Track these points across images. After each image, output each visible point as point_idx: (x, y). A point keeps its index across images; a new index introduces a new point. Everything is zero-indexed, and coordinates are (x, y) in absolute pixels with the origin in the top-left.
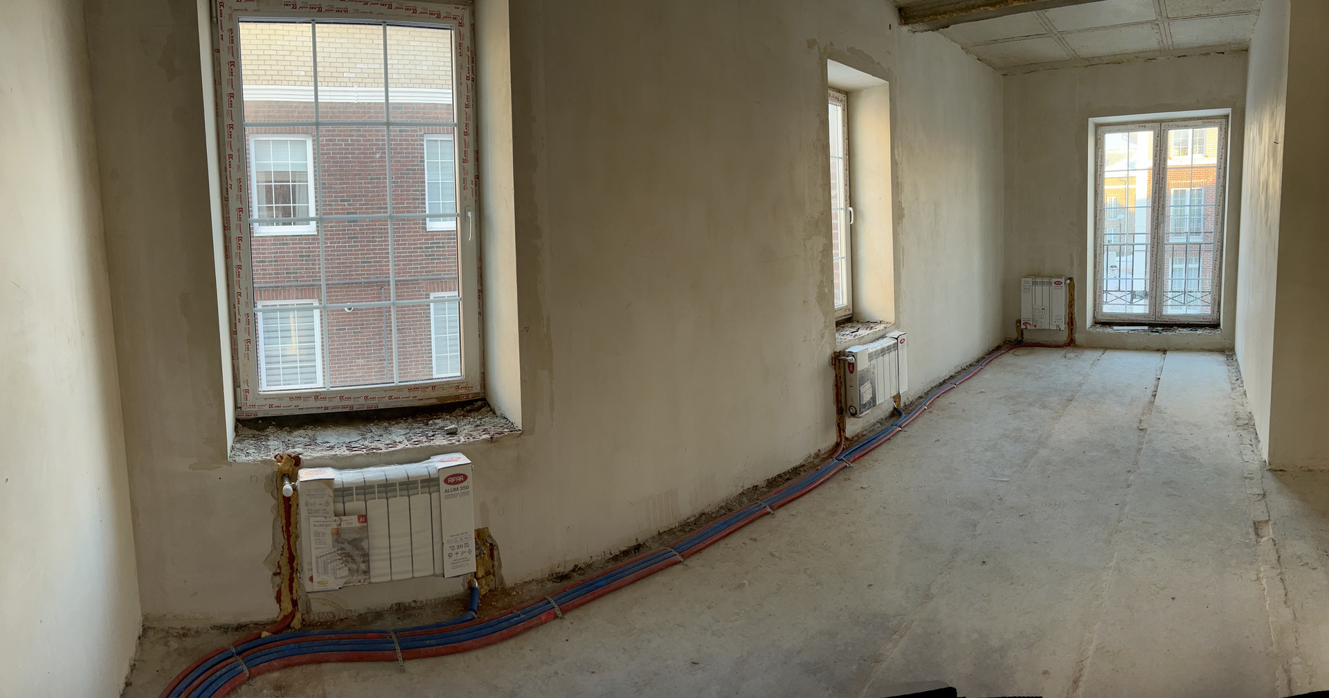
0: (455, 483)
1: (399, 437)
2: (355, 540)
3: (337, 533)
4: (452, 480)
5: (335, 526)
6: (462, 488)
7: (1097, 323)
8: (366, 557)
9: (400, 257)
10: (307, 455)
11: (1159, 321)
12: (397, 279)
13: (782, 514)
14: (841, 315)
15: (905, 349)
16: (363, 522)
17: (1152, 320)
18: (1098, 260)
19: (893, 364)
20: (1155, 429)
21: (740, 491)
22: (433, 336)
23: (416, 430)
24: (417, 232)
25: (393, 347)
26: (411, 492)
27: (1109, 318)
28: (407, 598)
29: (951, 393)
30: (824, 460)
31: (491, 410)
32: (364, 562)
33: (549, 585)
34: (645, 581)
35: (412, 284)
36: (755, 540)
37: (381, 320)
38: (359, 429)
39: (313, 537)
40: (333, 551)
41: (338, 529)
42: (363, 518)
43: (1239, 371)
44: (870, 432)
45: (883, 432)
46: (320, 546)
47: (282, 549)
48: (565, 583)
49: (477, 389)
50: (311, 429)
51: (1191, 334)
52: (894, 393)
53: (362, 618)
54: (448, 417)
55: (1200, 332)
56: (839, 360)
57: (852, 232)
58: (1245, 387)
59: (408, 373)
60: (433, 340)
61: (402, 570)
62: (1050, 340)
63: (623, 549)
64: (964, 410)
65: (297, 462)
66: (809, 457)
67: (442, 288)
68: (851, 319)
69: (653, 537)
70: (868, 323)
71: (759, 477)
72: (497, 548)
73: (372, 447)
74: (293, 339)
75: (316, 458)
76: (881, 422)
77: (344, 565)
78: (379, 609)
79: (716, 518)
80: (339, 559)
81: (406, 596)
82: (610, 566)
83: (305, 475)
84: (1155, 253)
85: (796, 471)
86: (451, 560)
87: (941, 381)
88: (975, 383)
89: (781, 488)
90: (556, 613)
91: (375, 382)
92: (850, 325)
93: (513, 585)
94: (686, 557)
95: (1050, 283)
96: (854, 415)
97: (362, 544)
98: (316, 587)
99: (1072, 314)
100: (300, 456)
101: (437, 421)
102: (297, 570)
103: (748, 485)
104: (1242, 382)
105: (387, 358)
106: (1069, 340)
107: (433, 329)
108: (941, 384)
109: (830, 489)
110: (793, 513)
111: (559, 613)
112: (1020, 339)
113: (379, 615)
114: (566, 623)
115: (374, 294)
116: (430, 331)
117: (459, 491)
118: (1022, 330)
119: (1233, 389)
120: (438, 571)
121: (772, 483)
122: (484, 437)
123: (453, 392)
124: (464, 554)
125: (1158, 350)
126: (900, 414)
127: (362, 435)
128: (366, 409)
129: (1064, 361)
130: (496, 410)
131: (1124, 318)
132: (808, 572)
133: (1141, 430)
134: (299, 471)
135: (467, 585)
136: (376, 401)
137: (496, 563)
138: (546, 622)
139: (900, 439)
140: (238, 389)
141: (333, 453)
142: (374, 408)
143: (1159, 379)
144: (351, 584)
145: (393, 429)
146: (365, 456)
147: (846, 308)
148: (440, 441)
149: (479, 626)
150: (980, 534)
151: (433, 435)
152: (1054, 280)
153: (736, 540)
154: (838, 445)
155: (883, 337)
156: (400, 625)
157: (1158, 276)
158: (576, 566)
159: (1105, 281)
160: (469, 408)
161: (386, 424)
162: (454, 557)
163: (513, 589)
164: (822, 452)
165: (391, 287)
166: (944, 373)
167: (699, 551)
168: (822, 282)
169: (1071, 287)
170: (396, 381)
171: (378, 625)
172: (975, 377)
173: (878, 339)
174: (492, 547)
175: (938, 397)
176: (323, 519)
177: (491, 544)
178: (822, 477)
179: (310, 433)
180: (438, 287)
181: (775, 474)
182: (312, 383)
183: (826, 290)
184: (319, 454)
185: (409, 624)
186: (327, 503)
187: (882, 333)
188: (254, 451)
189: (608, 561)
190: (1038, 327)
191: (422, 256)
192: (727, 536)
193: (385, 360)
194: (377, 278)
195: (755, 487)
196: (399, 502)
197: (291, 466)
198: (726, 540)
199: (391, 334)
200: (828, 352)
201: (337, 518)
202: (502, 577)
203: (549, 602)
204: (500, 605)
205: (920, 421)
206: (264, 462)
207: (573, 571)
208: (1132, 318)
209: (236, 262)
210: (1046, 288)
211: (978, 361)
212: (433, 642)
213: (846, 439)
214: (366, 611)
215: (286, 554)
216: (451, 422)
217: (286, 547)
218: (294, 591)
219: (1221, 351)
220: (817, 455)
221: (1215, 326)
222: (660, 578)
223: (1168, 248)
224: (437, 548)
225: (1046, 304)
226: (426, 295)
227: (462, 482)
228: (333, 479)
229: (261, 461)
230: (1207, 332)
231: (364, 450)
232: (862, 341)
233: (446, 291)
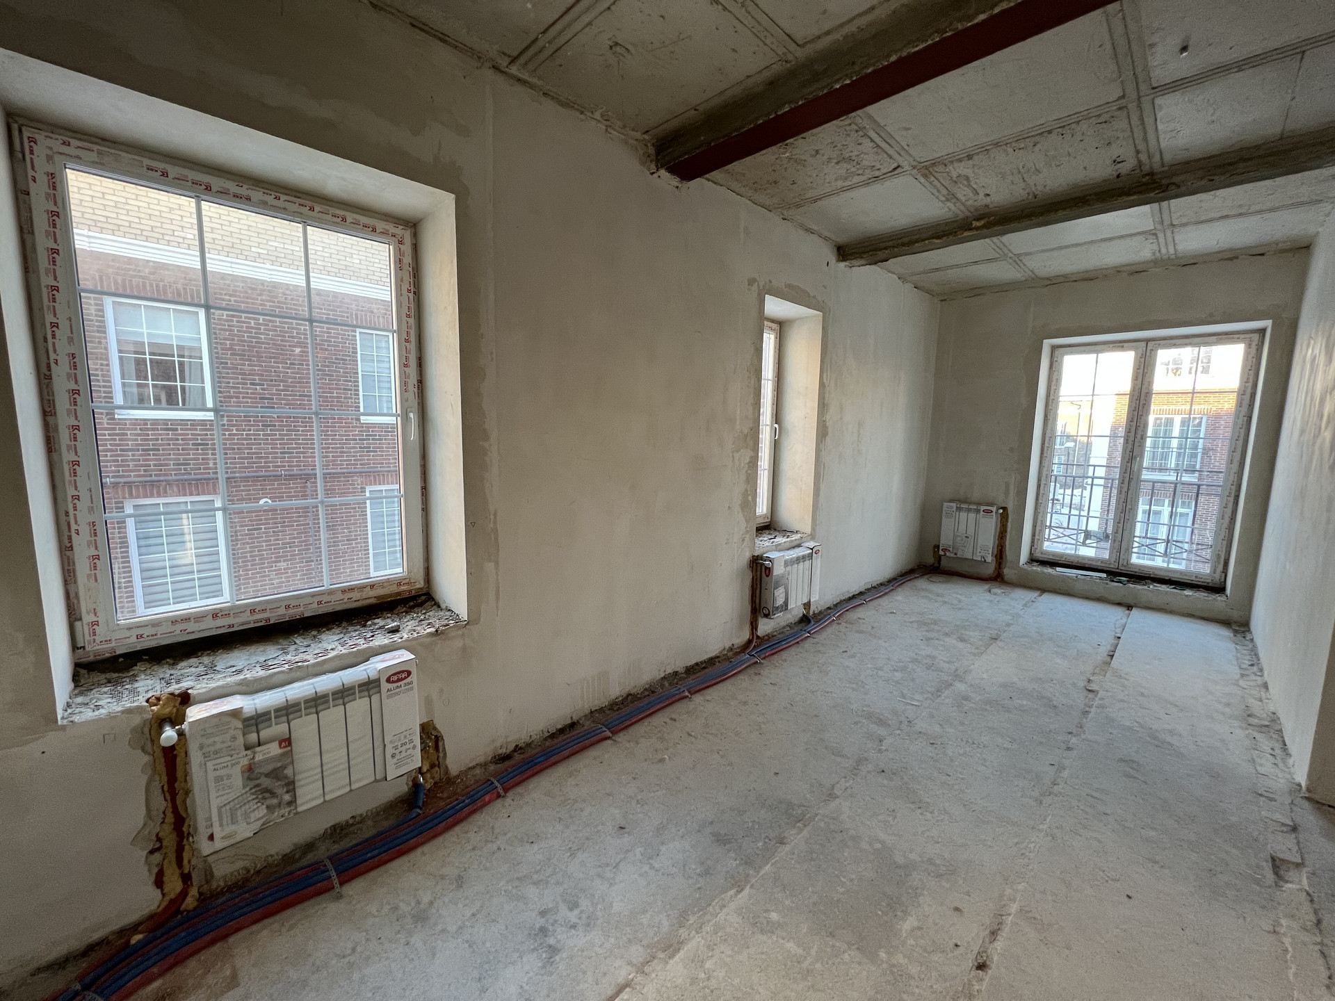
0: (399, 680)
1: (332, 644)
2: (275, 770)
3: (250, 772)
4: (395, 678)
5: (245, 762)
6: (405, 685)
7: (1033, 560)
8: (291, 786)
9: (329, 448)
10: (197, 687)
11: (1123, 569)
12: (325, 471)
13: (698, 698)
14: (760, 521)
15: (819, 560)
16: (286, 747)
17: (1113, 567)
18: (1042, 492)
19: (807, 573)
20: (1109, 694)
21: (662, 675)
22: (370, 532)
23: (352, 633)
24: (349, 423)
25: (322, 545)
26: (346, 699)
27: (1051, 557)
28: (342, 816)
29: (860, 609)
30: (737, 654)
31: (435, 604)
32: (287, 792)
33: (492, 768)
34: (578, 756)
35: (344, 477)
36: (675, 720)
37: (308, 516)
38: (278, 643)
39: (212, 785)
40: (244, 791)
41: (250, 764)
42: (287, 742)
43: (1256, 655)
44: (779, 634)
45: (794, 635)
46: (223, 793)
47: (163, 816)
48: (507, 763)
49: (420, 584)
50: (208, 655)
51: (1173, 593)
52: (805, 601)
53: (288, 858)
54: (390, 615)
55: (1188, 592)
56: (757, 564)
57: (776, 446)
58: (1266, 677)
59: (341, 573)
60: (370, 536)
61: (337, 787)
62: (972, 570)
63: (559, 726)
64: (873, 627)
65: (185, 699)
66: (724, 649)
67: (379, 481)
68: (768, 527)
69: (586, 716)
70: (785, 532)
71: (679, 664)
72: (442, 739)
73: (297, 660)
74: (188, 545)
75: (214, 689)
76: (790, 626)
77: (259, 804)
78: (309, 840)
79: (640, 698)
80: (254, 799)
81: (342, 815)
82: (547, 744)
83: (195, 713)
84: (1125, 489)
85: (711, 661)
86: (395, 760)
87: (851, 595)
88: (885, 602)
89: (698, 675)
90: (498, 793)
91: (300, 586)
92: (767, 532)
93: (457, 773)
94: (614, 733)
95: (978, 511)
96: (767, 616)
97: (285, 772)
98: (218, 844)
99: (1002, 547)
100: (189, 691)
101: (376, 621)
102: (189, 833)
103: (669, 671)
104: (1261, 670)
105: (315, 559)
106: (995, 574)
107: (369, 524)
108: (850, 599)
109: (743, 681)
110: (708, 698)
111: (501, 792)
112: (936, 565)
113: (309, 847)
114: (508, 801)
115: (297, 487)
116: (367, 526)
117: (403, 688)
118: (940, 556)
119: (1242, 676)
120: (379, 776)
121: (690, 670)
122: (429, 630)
123: (394, 589)
124: (409, 752)
125: (1119, 604)
126: (809, 622)
127: (283, 649)
128: (287, 619)
129: (988, 596)
130: (441, 603)
131: (1072, 559)
132: (721, 753)
133: (1090, 691)
134: (188, 710)
135: (411, 783)
136: (302, 609)
137: (441, 755)
138: (490, 802)
139: (808, 645)
140: (78, 624)
141: (241, 677)
142: (298, 617)
143: (1119, 638)
144: (271, 824)
145: (323, 637)
146: (287, 673)
147: (765, 516)
148: (381, 640)
149: (425, 821)
150: (887, 750)
151: (373, 636)
152: (983, 508)
153: (658, 720)
154: (750, 642)
155: (799, 546)
156: (336, 848)
157: (1127, 517)
158: (517, 746)
159: (1049, 515)
160: (412, 604)
161: (314, 633)
162: (398, 757)
163: (458, 776)
164: (735, 647)
165: (318, 481)
166: (855, 588)
167: (626, 728)
168: (746, 490)
169: (1004, 517)
170: (327, 584)
171: (310, 858)
172: (886, 597)
173: (794, 548)
174: (438, 739)
175: (847, 611)
176: (229, 758)
177: (436, 736)
178: (736, 669)
179: (206, 660)
180: (375, 480)
181: (694, 662)
182: (218, 596)
183: (750, 498)
184: (221, 683)
185: (346, 843)
186: (234, 738)
187: (797, 542)
188: (109, 700)
189: (546, 739)
190: (958, 556)
191: (356, 448)
192: (650, 715)
193: (312, 561)
194: (301, 470)
195: (676, 673)
196: (333, 715)
197: (175, 706)
198: (649, 719)
199: (319, 531)
200: (747, 555)
201: (249, 752)
202: (447, 767)
203: (493, 783)
204: (445, 795)
205: (829, 630)
206: (129, 711)
207: (515, 750)
208: (1084, 562)
209: (68, 456)
210: (972, 516)
211: (890, 581)
212: (376, 852)
213: (758, 637)
214: (292, 848)
215: (170, 818)
216: (393, 620)
217: (169, 812)
218: (185, 862)
219: (1226, 623)
220: (731, 649)
221: (1219, 589)
222: (593, 753)
223: (1145, 489)
224: (378, 751)
225: (971, 532)
226: (361, 488)
227: (406, 678)
228: (242, 708)
229: (123, 712)
230: (1202, 595)
231: (286, 665)
232: (779, 548)
233: (384, 484)
